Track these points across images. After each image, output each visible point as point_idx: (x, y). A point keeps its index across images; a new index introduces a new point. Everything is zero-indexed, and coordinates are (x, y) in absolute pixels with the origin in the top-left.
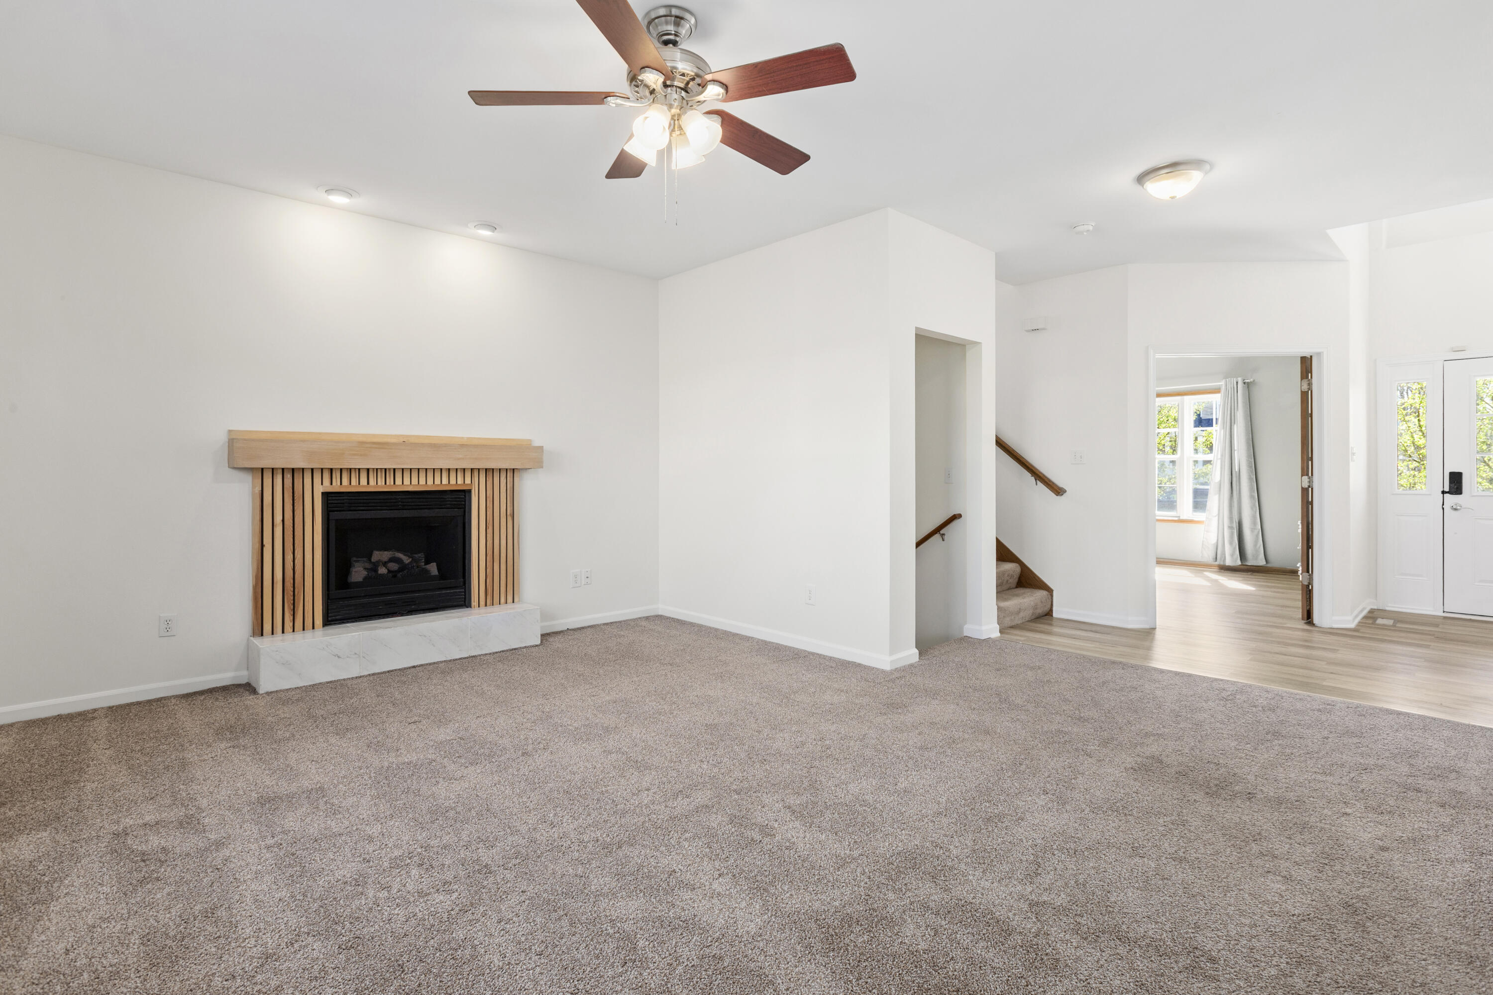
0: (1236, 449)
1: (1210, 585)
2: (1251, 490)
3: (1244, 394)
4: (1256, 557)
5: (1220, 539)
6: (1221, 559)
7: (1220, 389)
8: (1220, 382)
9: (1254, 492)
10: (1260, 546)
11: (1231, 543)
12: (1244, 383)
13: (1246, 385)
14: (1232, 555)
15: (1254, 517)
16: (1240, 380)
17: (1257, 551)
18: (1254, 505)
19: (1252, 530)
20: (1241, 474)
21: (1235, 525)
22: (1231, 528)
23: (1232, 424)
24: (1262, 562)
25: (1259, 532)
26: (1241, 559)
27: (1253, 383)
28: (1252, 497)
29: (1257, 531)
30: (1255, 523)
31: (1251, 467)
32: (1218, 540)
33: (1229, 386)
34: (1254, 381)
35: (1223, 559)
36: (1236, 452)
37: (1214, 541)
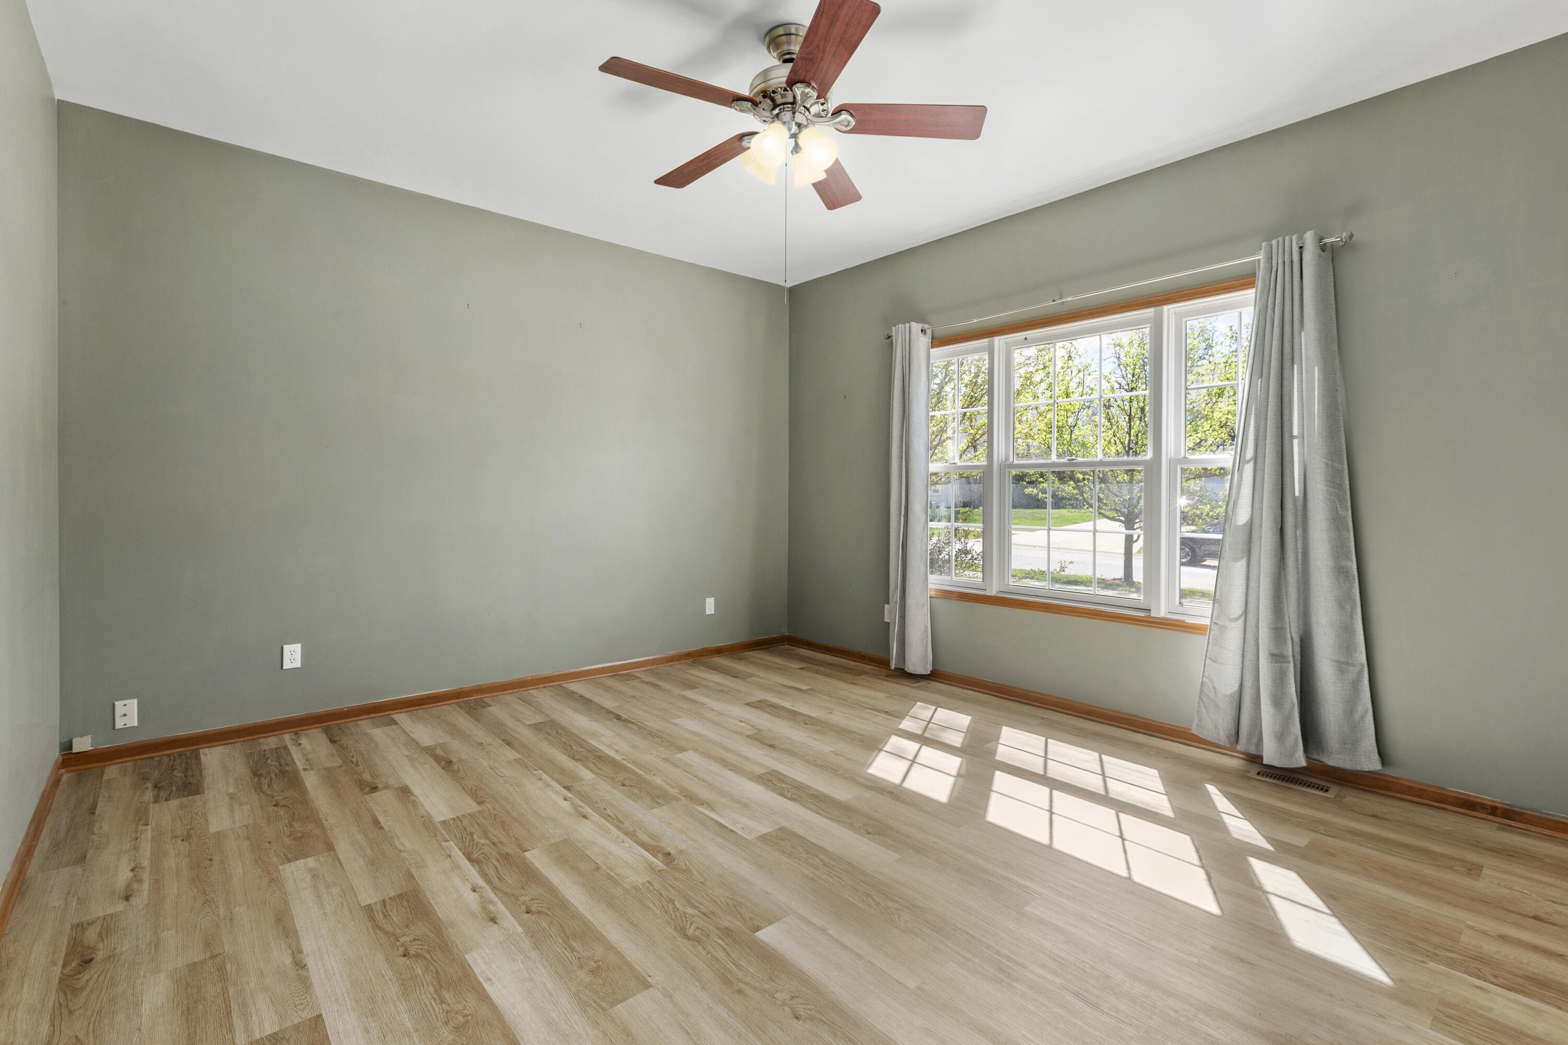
0: (1296, 432)
1: (1214, 909)
2: (1338, 552)
3: (1320, 279)
4: (1351, 743)
5: (1248, 684)
6: (1249, 740)
7: (1254, 275)
8: (1254, 254)
9: (1347, 557)
10: (1366, 712)
11: (1278, 701)
12: (1323, 248)
13: (1327, 254)
14: (1280, 737)
15: (1346, 630)
16: (1309, 236)
17: (1355, 728)
18: (1348, 596)
19: (1342, 666)
20: (1311, 505)
21: (1291, 650)
22: (1277, 658)
23: (1287, 365)
24: (1370, 762)
25: (1360, 673)
26: (1306, 750)
27: (1349, 244)
28: (1340, 572)
29: (1358, 668)
30: (1347, 646)
31: (1340, 486)
32: (1241, 685)
33: (1277, 260)
34: (1351, 236)
35: (1255, 740)
36: (1296, 442)
37: (1233, 687)
